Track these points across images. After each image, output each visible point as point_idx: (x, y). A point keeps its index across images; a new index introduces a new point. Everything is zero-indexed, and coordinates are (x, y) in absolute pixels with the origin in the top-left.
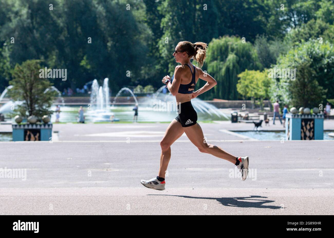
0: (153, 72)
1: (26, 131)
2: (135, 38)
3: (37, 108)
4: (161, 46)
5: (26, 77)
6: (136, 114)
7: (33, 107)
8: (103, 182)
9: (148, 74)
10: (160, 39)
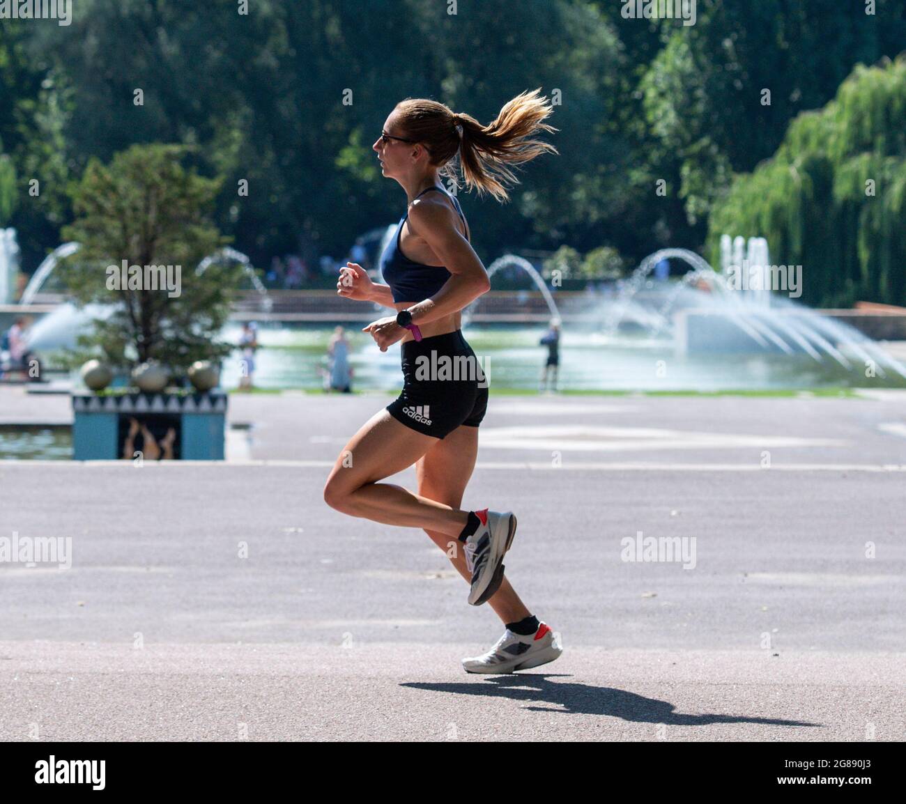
0: (619, 195)
1: (124, 422)
2: (551, 63)
3: (168, 334)
4: (651, 94)
5: (129, 213)
6: (553, 360)
7: (153, 329)
8: (423, 622)
9: (600, 204)
10: (649, 67)
